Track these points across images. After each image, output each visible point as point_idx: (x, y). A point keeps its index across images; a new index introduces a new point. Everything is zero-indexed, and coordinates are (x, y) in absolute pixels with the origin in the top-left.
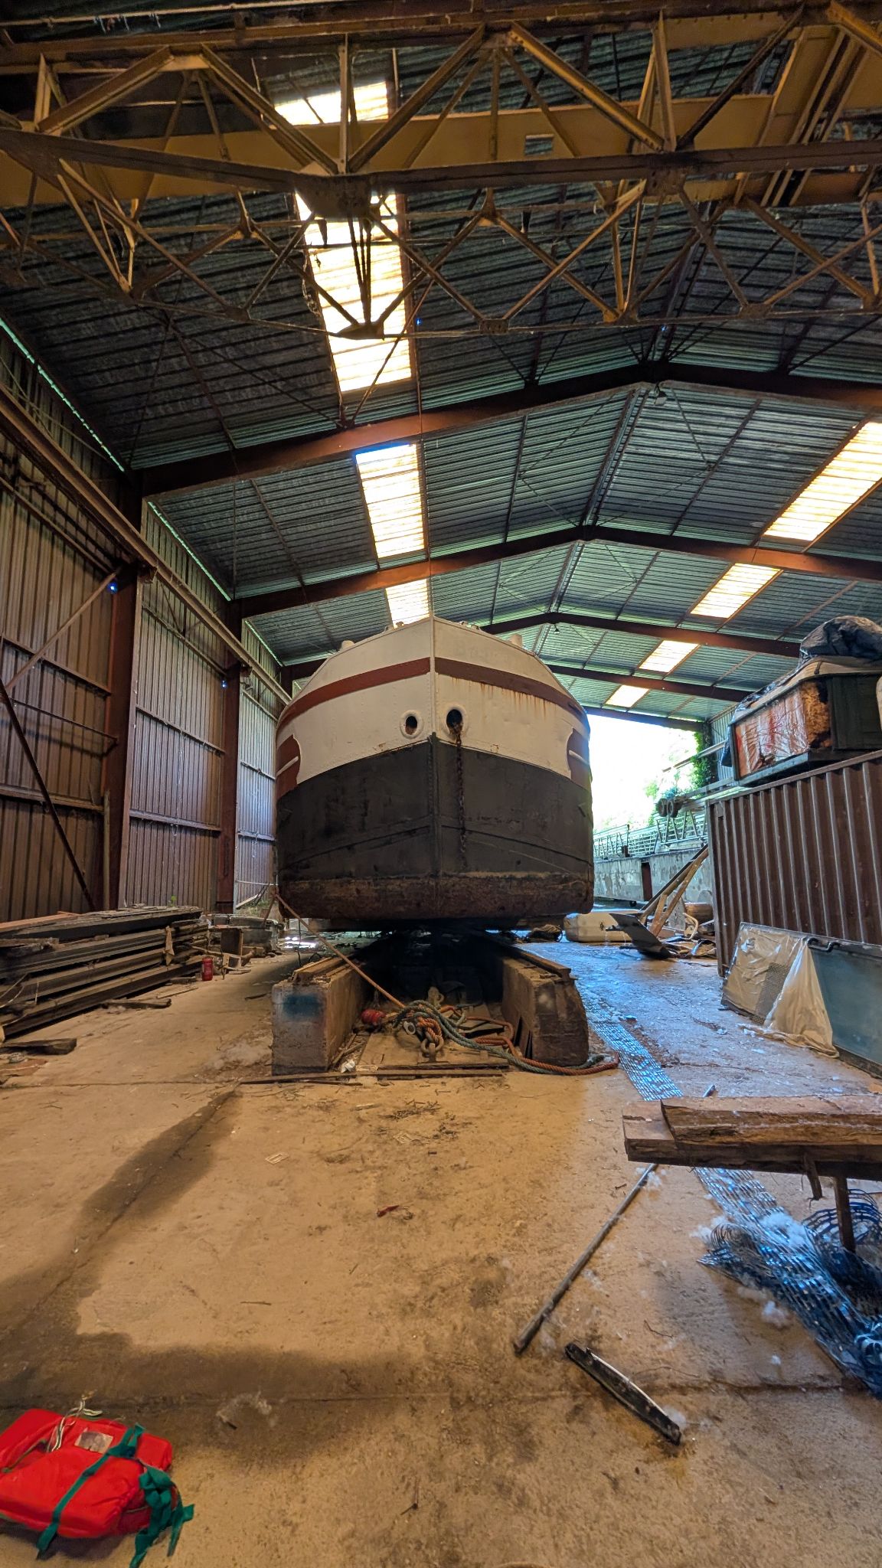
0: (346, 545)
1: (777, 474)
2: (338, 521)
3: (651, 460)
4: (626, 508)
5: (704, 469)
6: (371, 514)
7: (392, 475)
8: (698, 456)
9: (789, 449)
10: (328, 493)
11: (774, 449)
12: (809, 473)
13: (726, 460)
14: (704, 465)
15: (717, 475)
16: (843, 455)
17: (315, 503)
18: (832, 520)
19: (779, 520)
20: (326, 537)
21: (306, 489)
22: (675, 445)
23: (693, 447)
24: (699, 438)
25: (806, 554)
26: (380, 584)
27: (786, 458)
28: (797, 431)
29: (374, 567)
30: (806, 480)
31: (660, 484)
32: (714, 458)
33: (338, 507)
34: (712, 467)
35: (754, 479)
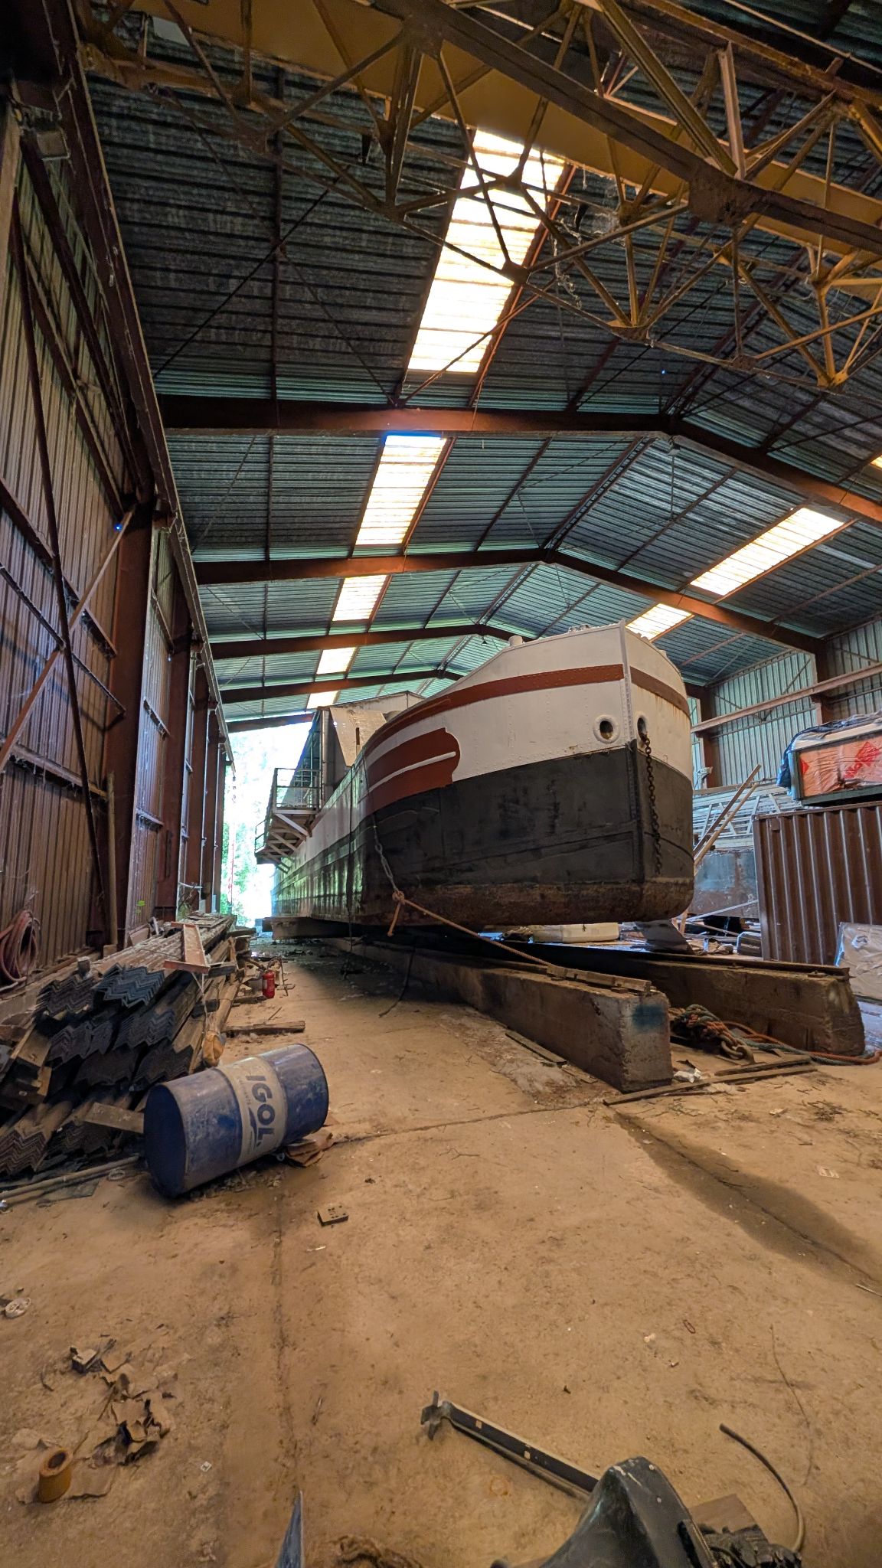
0: (330, 525)
1: (720, 535)
2: (337, 499)
3: (627, 501)
4: (588, 540)
5: (667, 519)
6: (371, 499)
7: (410, 464)
8: (668, 507)
9: (738, 516)
10: (340, 468)
11: (728, 513)
12: (744, 539)
13: (691, 515)
14: (668, 515)
15: (676, 526)
16: (775, 530)
17: (322, 476)
18: (745, 581)
19: (706, 574)
20: (315, 513)
21: (322, 459)
22: (652, 492)
23: (668, 498)
24: (676, 491)
25: (716, 606)
26: (344, 573)
27: (734, 523)
28: (750, 503)
29: (343, 553)
30: (741, 543)
31: (623, 523)
32: (678, 510)
33: (343, 484)
34: (675, 518)
35: (702, 536)
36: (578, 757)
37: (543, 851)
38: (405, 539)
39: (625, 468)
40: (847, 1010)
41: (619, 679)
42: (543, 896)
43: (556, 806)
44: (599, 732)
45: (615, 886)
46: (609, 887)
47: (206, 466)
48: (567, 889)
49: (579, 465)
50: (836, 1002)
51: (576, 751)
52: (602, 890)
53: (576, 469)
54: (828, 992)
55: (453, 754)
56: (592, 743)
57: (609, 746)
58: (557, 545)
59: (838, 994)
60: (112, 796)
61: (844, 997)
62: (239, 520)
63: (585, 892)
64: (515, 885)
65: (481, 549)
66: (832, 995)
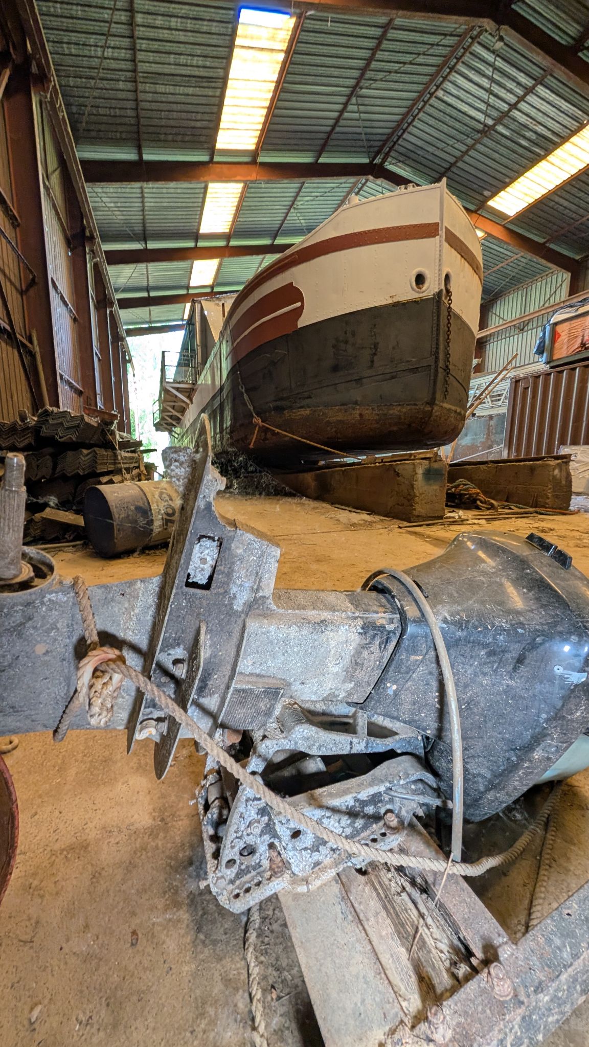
0: (193, 124)
1: (521, 150)
2: (198, 91)
3: (449, 110)
4: (412, 155)
5: (478, 131)
6: (229, 93)
7: (262, 49)
8: (481, 117)
9: (540, 129)
10: (198, 50)
11: (531, 126)
12: (538, 155)
13: (500, 128)
14: (480, 127)
15: (486, 140)
16: (567, 146)
17: (183, 59)
18: (531, 201)
19: (502, 194)
20: (179, 107)
21: (181, 36)
22: (471, 100)
23: (483, 106)
24: (492, 100)
25: (504, 226)
26: (206, 178)
27: (534, 137)
28: (552, 114)
29: (205, 158)
30: (535, 159)
31: (443, 137)
32: (490, 122)
33: (202, 72)
34: (486, 131)
35: (505, 151)
36: (396, 305)
37: (364, 380)
38: (258, 144)
39: (452, 69)
40: (564, 482)
41: (434, 236)
42: (361, 415)
43: (376, 346)
44: (414, 284)
45: (413, 407)
46: (409, 407)
47: (74, 37)
48: (379, 410)
49: (411, 63)
50: (558, 476)
51: (395, 300)
52: (404, 410)
53: (408, 68)
54: (554, 470)
55: (299, 304)
56: (407, 293)
57: (421, 295)
58: (384, 160)
59: (561, 471)
60: (37, 349)
61: (564, 474)
62: (112, 112)
63: (391, 412)
64: (342, 407)
65: (321, 160)
66: (556, 472)
